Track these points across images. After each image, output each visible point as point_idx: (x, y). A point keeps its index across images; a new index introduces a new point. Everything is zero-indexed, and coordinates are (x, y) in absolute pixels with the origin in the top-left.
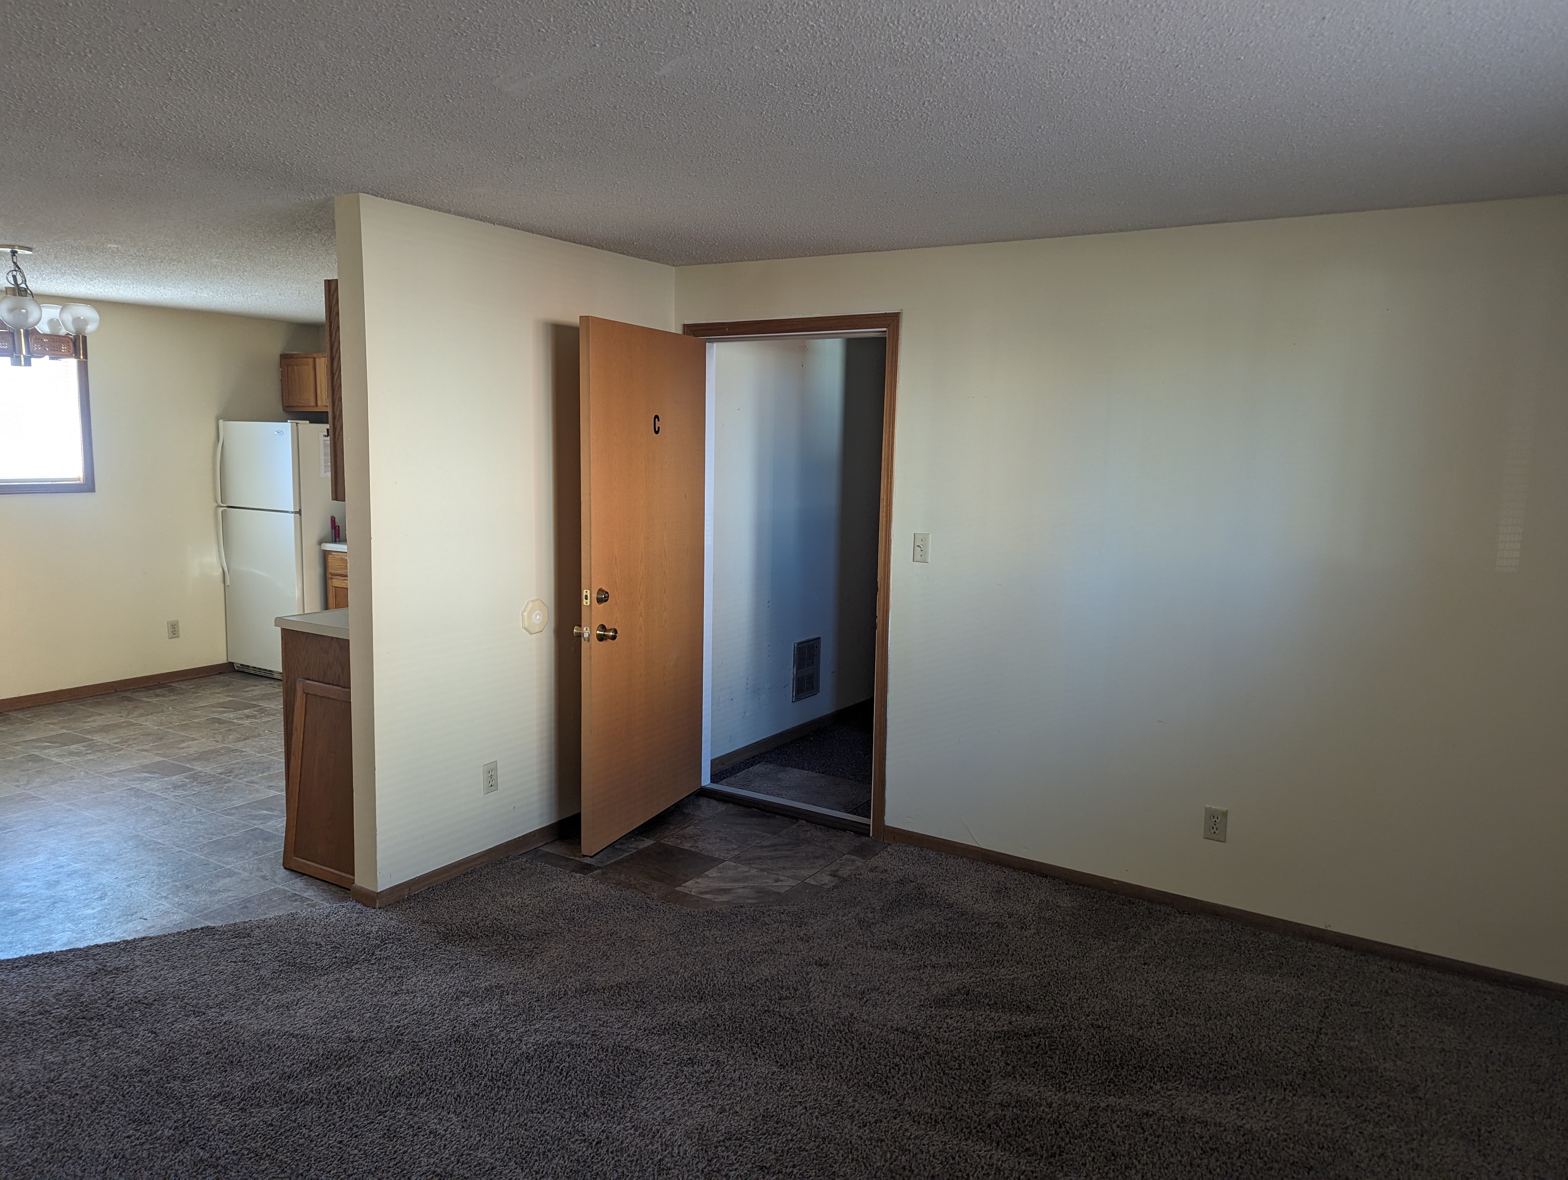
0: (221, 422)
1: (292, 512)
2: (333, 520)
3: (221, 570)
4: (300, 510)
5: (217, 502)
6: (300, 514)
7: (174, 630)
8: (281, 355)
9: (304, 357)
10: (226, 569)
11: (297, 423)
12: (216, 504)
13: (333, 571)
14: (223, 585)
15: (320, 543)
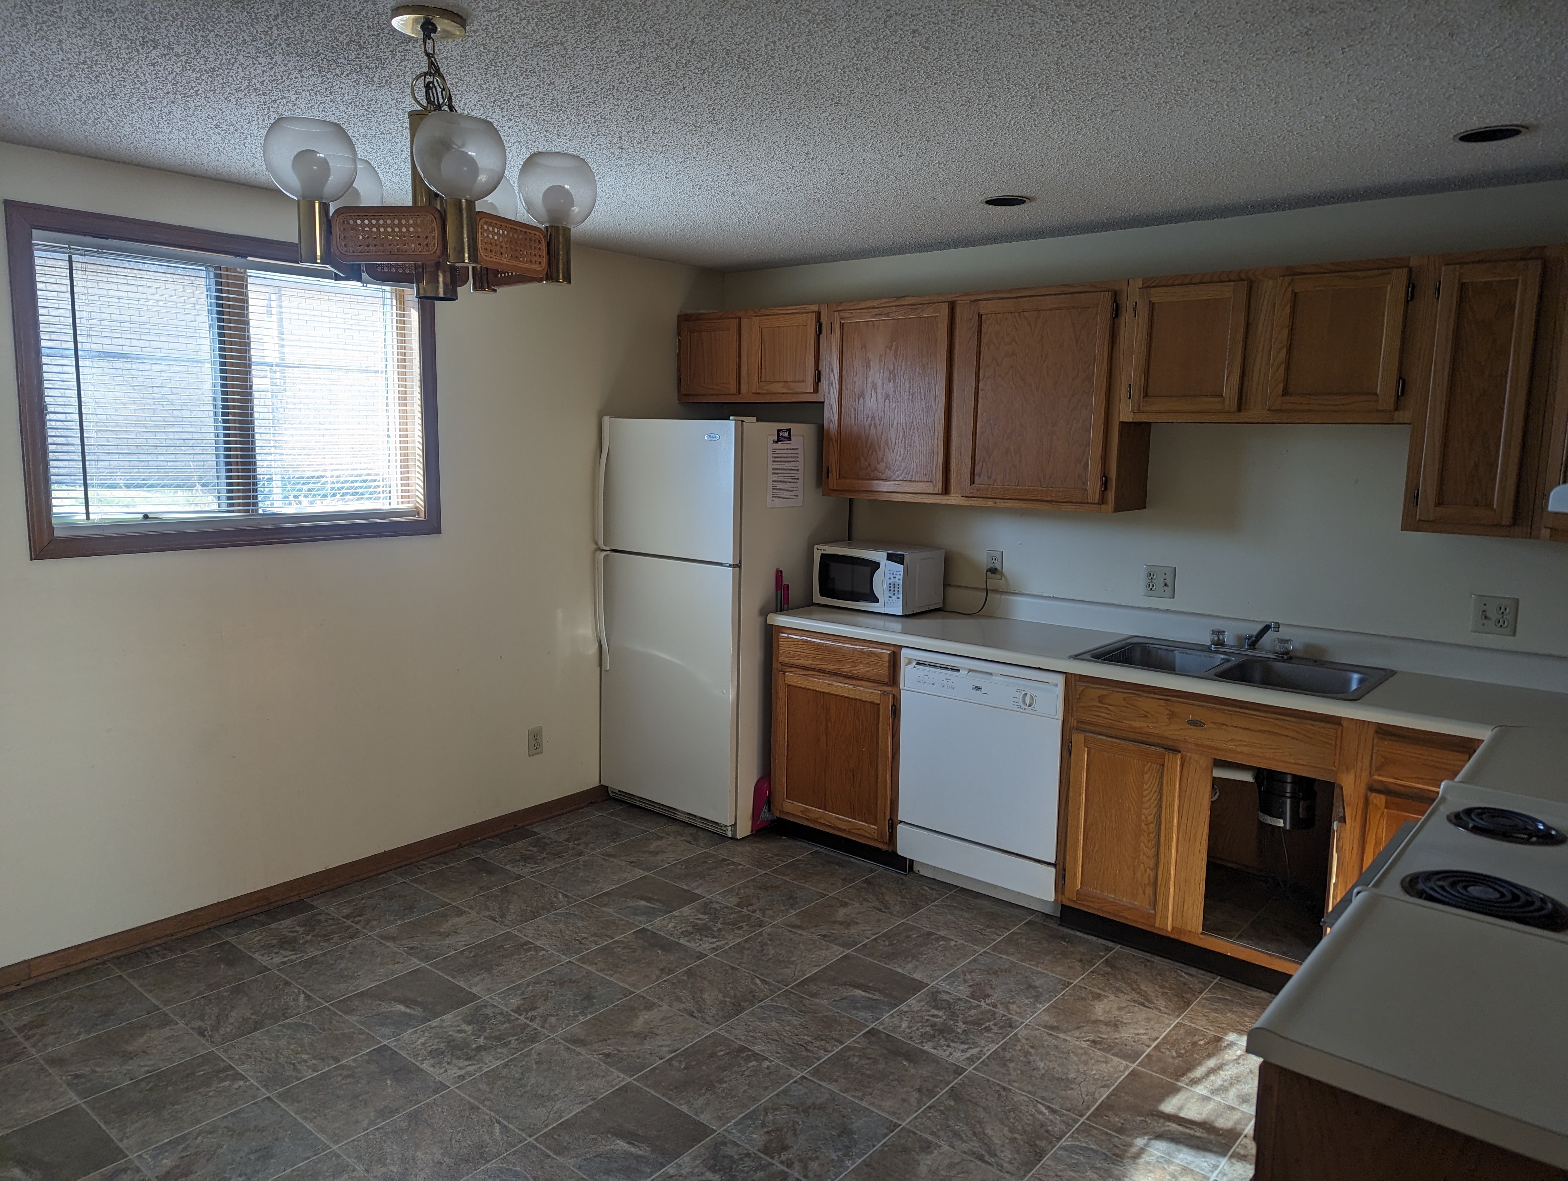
0: (606, 419)
1: (730, 566)
2: (779, 574)
3: (596, 646)
4: (740, 563)
5: (596, 543)
6: (740, 567)
7: (535, 741)
8: (678, 316)
9: (720, 318)
10: (605, 646)
11: (743, 421)
12: (594, 547)
13: (787, 660)
14: (598, 669)
15: (764, 613)
